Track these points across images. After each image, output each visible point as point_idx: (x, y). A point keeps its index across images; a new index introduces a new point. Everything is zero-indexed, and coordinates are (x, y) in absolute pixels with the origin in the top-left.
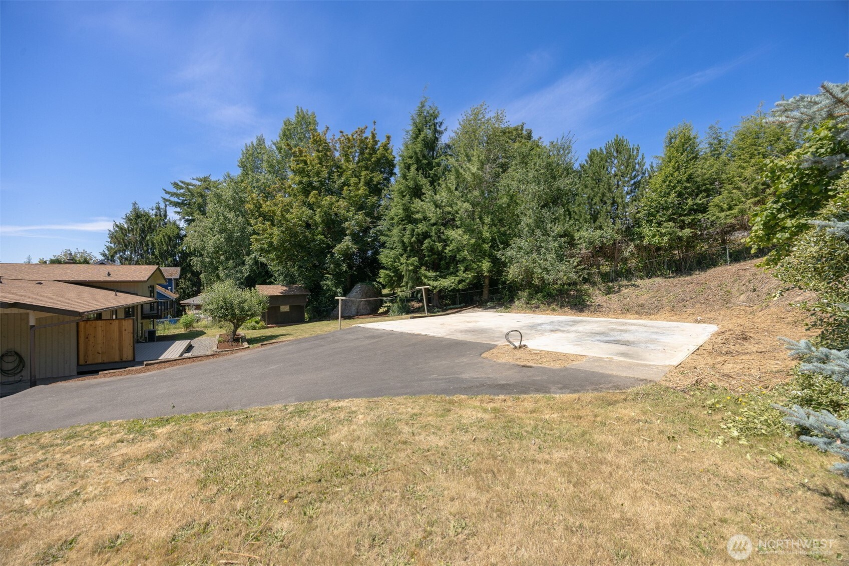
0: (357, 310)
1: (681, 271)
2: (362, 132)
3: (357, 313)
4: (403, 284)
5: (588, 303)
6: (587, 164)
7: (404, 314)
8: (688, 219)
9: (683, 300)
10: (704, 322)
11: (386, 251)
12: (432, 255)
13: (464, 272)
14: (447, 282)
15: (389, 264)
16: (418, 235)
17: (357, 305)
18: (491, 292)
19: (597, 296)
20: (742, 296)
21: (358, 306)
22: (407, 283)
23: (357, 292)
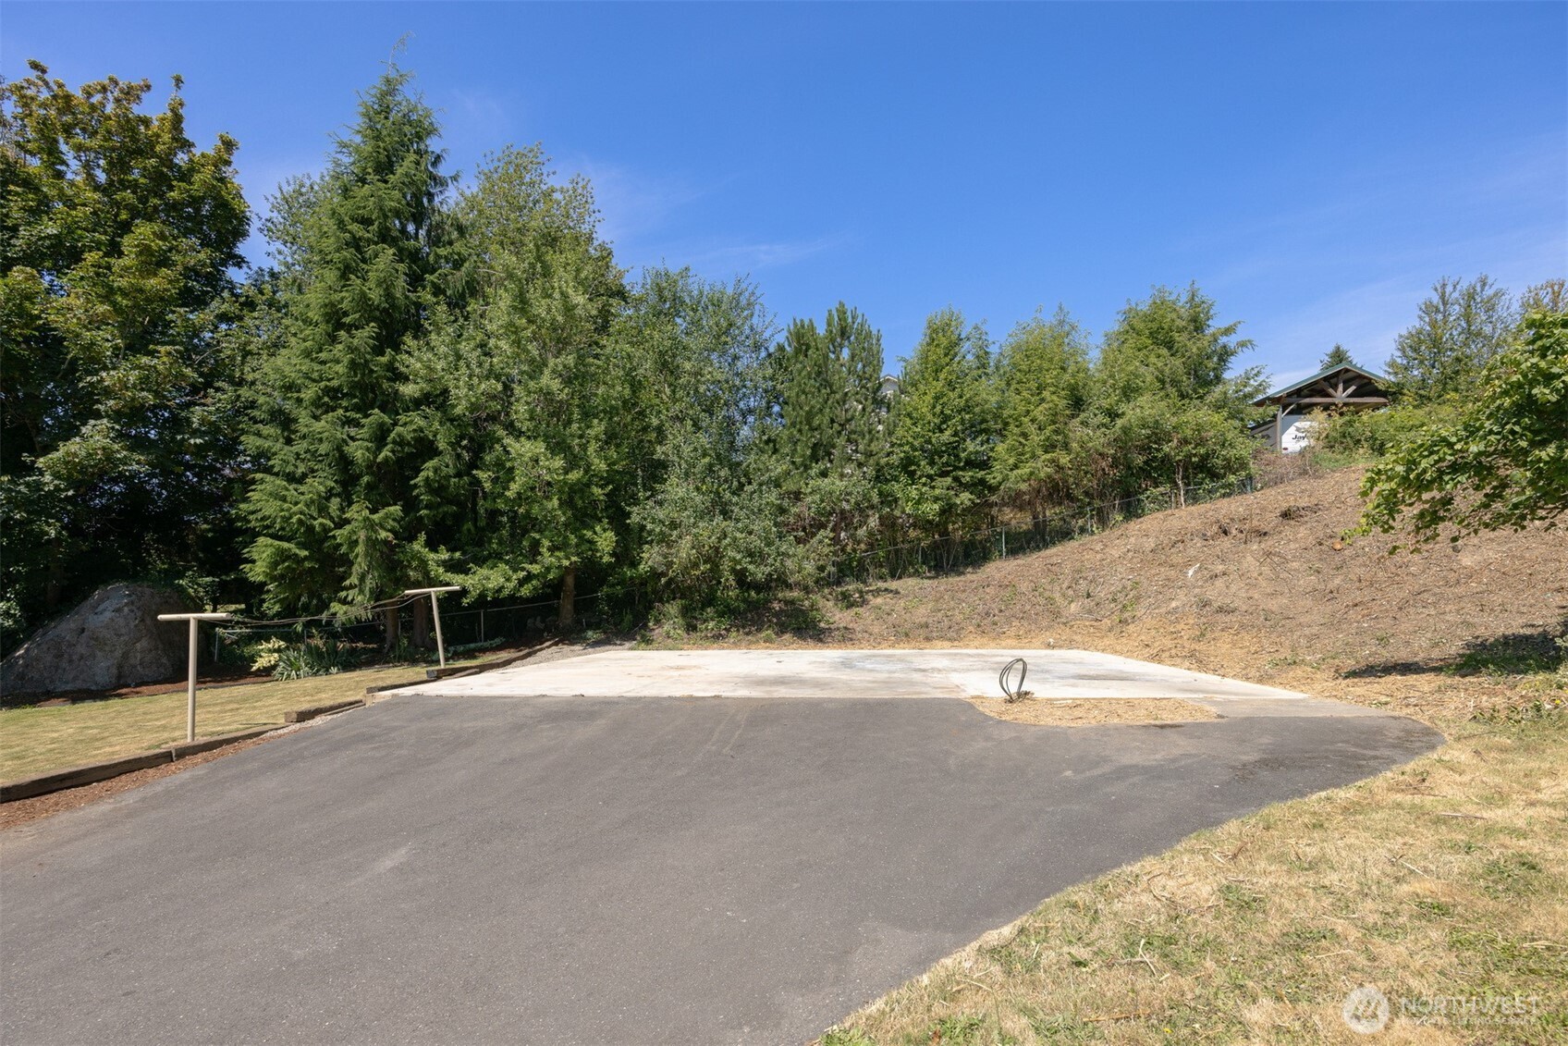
0: (120, 667)
1: (942, 567)
2: (130, 94)
3: (119, 677)
4: (354, 580)
5: (822, 625)
6: (790, 346)
7: (334, 670)
8: (967, 476)
9: (988, 614)
10: (1061, 647)
11: (271, 483)
12: (439, 505)
13: (552, 549)
14: (491, 579)
15: (294, 520)
16: (401, 442)
17: (118, 653)
18: (578, 608)
19: (832, 613)
20: (1073, 605)
21: (125, 656)
22: (362, 578)
23: (118, 610)
